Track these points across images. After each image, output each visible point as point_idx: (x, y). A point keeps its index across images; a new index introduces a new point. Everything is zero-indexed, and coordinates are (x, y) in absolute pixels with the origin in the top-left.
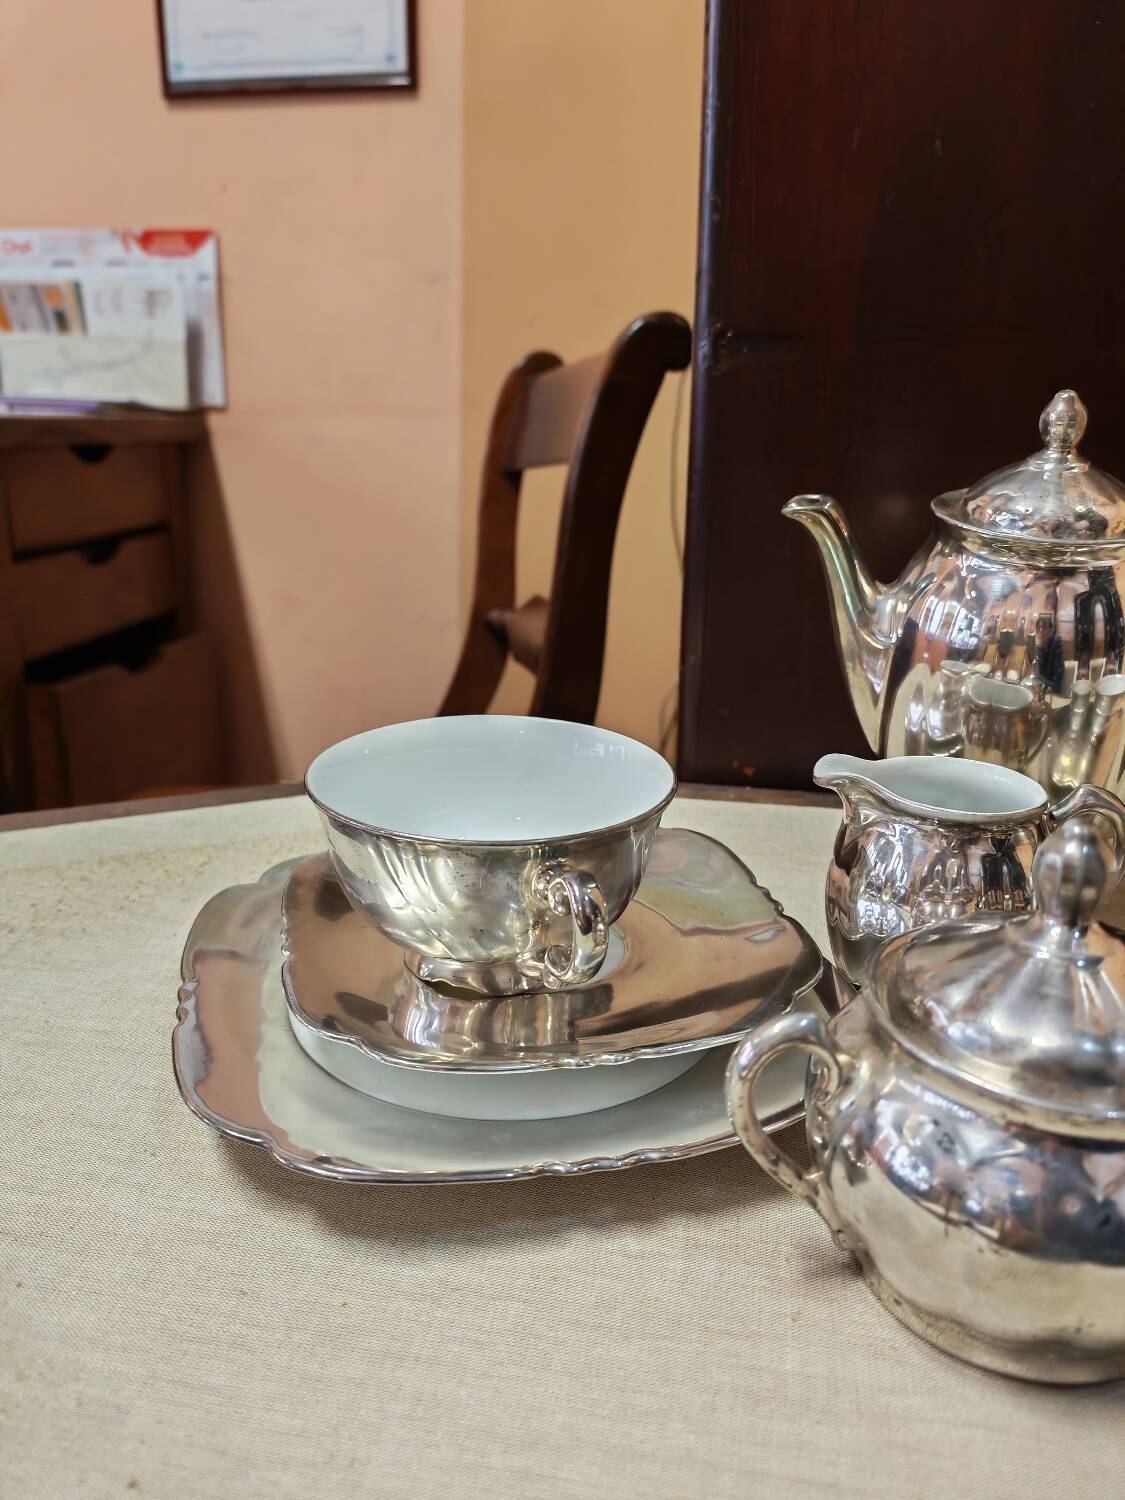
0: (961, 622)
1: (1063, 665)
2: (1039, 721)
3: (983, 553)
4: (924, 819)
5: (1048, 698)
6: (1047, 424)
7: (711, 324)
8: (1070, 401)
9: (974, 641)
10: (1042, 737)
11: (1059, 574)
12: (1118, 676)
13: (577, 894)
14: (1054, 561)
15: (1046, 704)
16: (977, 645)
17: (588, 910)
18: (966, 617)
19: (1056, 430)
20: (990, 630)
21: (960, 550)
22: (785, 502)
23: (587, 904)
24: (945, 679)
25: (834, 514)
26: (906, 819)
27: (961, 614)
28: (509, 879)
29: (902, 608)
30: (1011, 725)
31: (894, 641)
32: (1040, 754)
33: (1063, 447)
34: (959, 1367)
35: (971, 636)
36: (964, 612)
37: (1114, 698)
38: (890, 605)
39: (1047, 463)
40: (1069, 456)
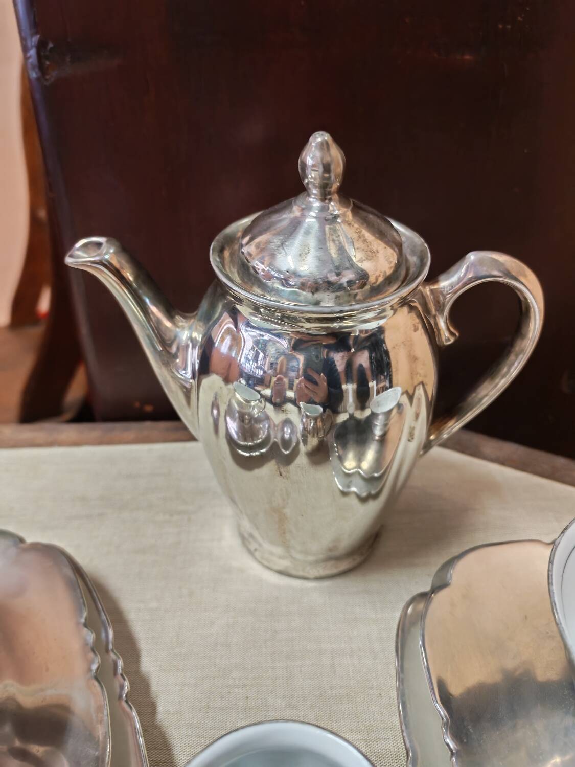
6: (304, 165)
19: (313, 175)
33: (324, 194)
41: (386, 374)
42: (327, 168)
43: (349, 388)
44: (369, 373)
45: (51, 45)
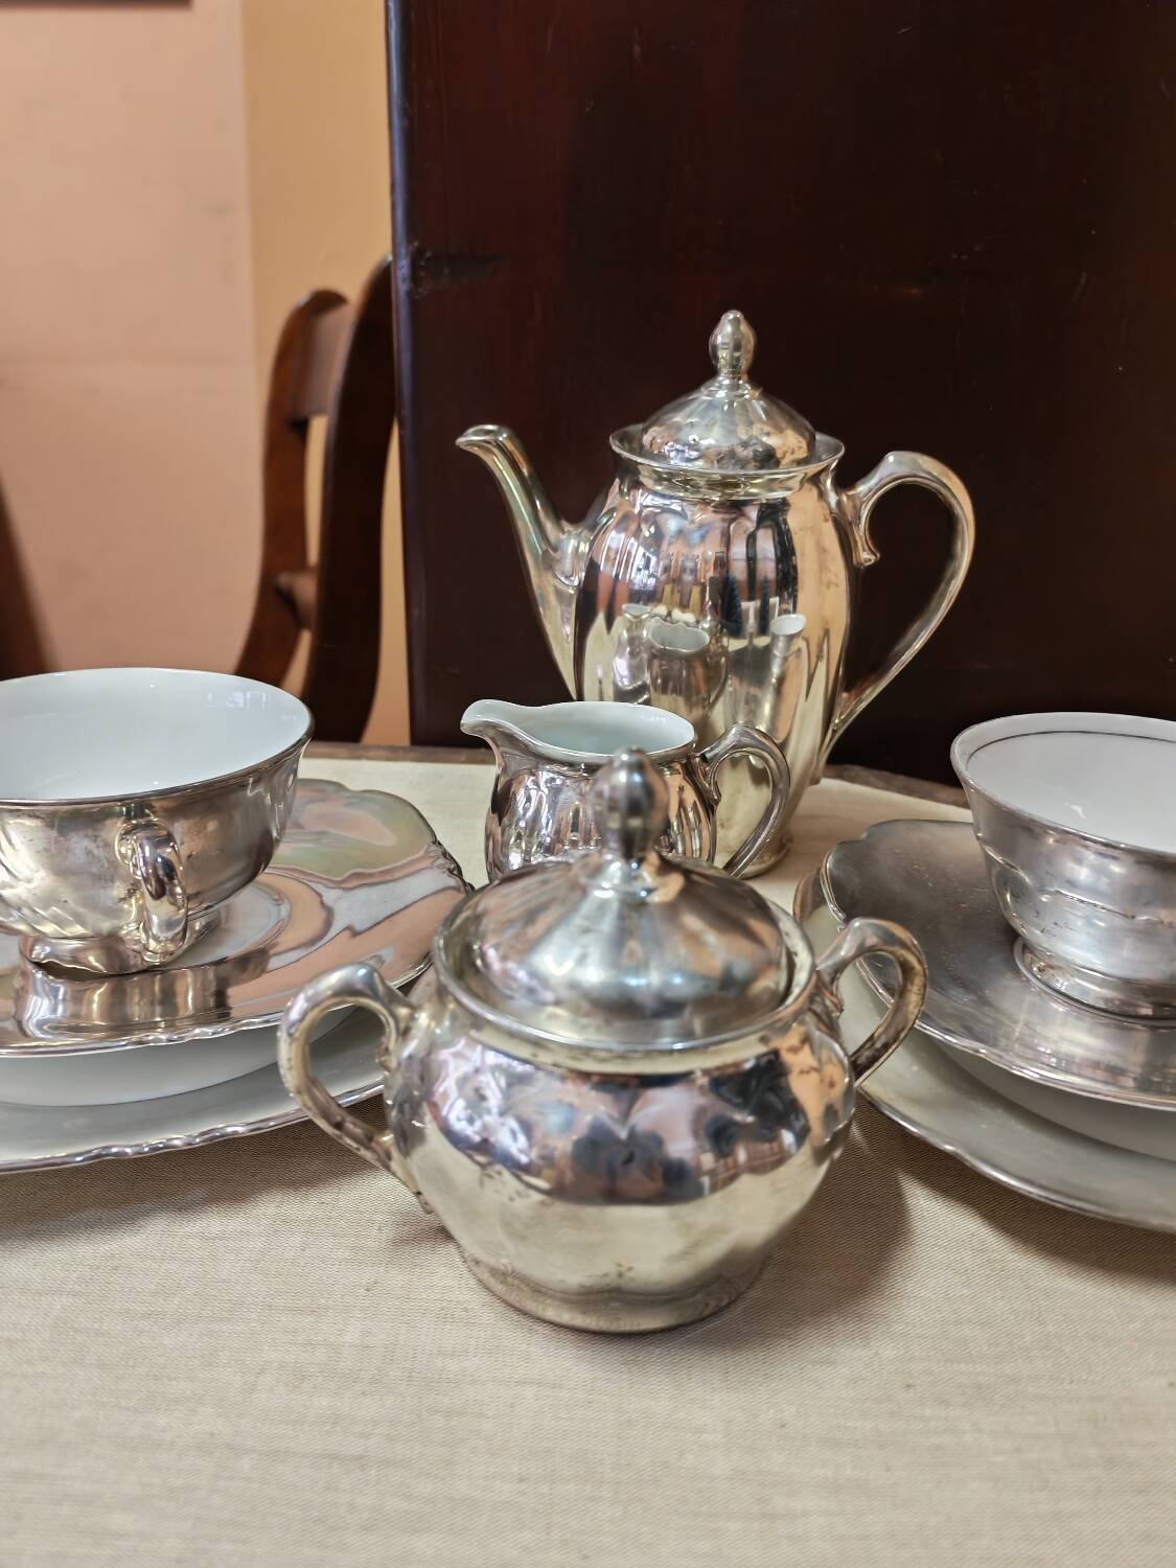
0: (639, 562)
1: (740, 605)
2: (718, 663)
3: (659, 488)
4: (571, 765)
5: (725, 641)
6: (715, 348)
7: (409, 242)
8: (736, 322)
9: (652, 582)
10: (722, 681)
11: (735, 508)
12: (793, 616)
13: (147, 854)
14: (727, 494)
15: (723, 647)
16: (655, 587)
17: (161, 872)
18: (644, 555)
19: (723, 355)
20: (666, 569)
21: (637, 484)
22: (461, 433)
23: (159, 866)
24: (628, 625)
25: (510, 446)
26: (556, 768)
27: (639, 554)
28: (86, 843)
29: (584, 548)
30: (690, 668)
31: (576, 583)
32: (722, 699)
33: (734, 373)
34: (529, 1323)
35: (650, 576)
36: (641, 550)
37: (791, 638)
38: (573, 543)
39: (720, 390)
40: (741, 382)
41: (790, 590)
42: (737, 347)
43: (750, 607)
44: (773, 587)
45: (428, 254)
